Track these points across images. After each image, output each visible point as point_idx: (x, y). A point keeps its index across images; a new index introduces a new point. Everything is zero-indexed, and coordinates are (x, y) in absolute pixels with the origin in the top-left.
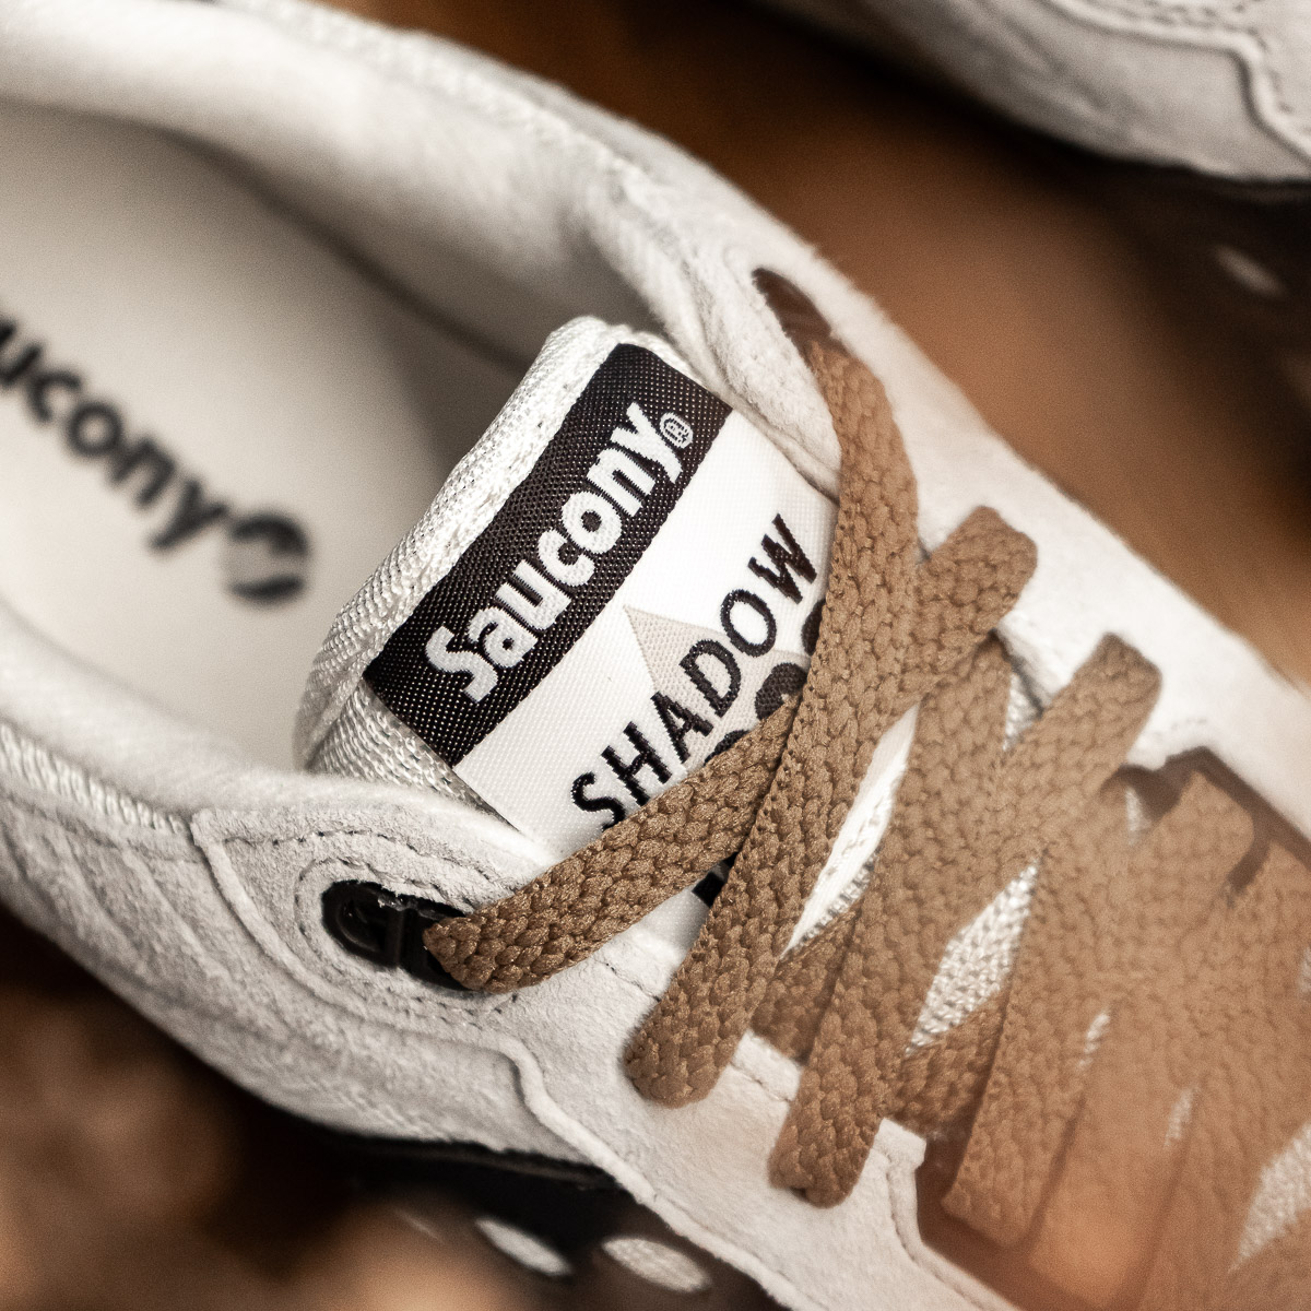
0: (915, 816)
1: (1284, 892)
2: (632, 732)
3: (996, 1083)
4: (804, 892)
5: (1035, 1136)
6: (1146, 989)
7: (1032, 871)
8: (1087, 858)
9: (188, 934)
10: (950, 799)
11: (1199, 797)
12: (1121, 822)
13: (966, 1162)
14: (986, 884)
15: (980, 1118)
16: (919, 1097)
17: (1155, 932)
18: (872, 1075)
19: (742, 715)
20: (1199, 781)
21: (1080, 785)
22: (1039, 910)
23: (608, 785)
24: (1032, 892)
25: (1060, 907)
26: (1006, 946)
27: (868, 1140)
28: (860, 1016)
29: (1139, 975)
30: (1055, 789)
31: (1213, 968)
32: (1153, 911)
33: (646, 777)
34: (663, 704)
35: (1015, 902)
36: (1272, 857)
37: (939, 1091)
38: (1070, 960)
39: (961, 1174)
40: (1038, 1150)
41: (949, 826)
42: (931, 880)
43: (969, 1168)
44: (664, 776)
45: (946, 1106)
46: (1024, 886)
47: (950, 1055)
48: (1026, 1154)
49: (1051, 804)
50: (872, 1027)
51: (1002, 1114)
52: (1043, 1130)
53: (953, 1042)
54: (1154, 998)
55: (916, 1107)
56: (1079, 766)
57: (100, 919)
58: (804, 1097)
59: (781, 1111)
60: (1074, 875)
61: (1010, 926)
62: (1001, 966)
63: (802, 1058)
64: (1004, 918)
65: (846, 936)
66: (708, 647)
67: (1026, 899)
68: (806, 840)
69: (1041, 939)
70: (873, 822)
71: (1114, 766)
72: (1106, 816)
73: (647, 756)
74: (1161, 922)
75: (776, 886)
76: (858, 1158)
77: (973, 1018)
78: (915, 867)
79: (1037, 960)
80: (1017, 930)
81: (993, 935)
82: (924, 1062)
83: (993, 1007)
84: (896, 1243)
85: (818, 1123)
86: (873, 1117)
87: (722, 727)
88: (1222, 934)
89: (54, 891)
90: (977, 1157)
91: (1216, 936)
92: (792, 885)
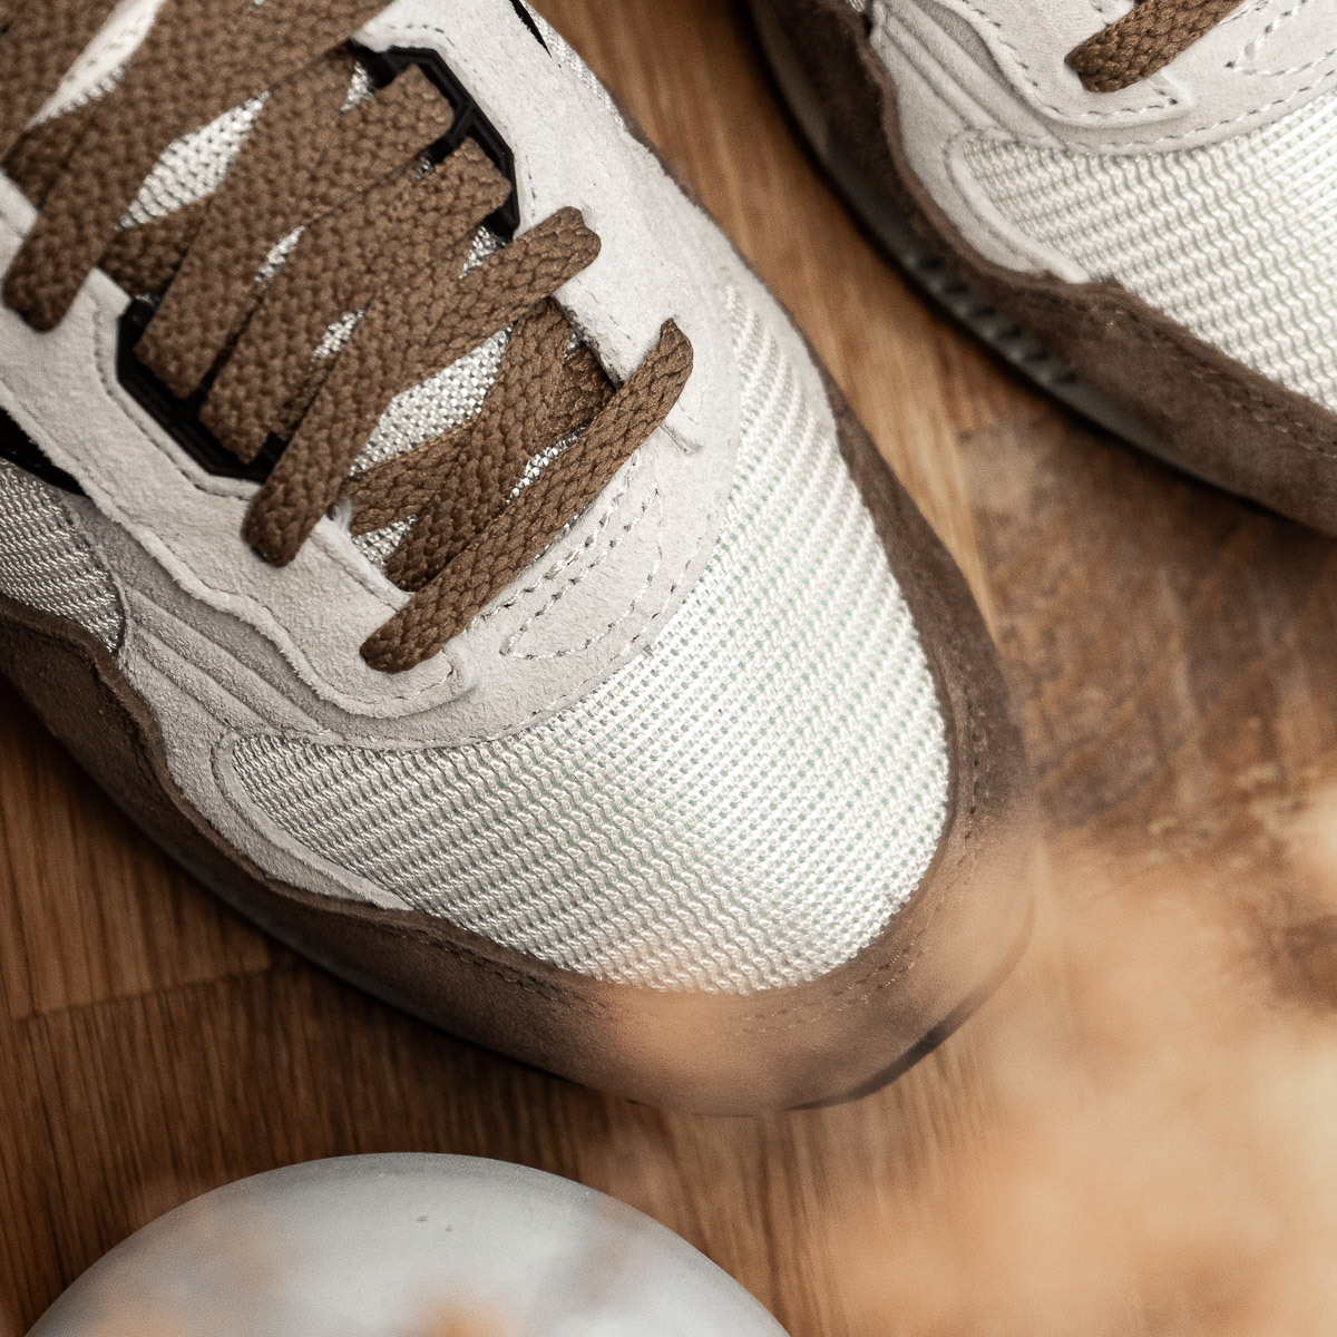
0: (166, 33)
1: (465, 177)
3: (192, 265)
4: (63, 69)
5: (214, 314)
6: (330, 222)
7: (258, 105)
8: (304, 105)
10: (197, 28)
11: (411, 81)
12: (343, 88)
13: (155, 321)
14: (213, 103)
15: (173, 289)
16: (133, 263)
17: (347, 178)
18: (91, 231)
20: (415, 71)
21: (310, 46)
22: (253, 136)
24: (253, 122)
25: (271, 139)
26: (224, 159)
27: (80, 283)
28: (88, 181)
29: (327, 209)
30: (289, 43)
31: (390, 220)
32: (348, 161)
35: (237, 126)
36: (463, 147)
37: (147, 262)
38: (270, 182)
39: (150, 330)
40: (215, 327)
41: (191, 48)
42: (166, 87)
43: (157, 327)
45: (153, 276)
46: (248, 116)
47: (161, 234)
48: (206, 328)
49: (283, 54)
50: (96, 192)
51: (191, 291)
52: (221, 311)
53: (166, 224)
54: (335, 231)
55: (129, 271)
56: (313, 31)
58: (33, 237)
59: (16, 243)
60: (289, 115)
61: (230, 144)
62: (217, 174)
63: (40, 204)
64: (226, 136)
65: (91, 116)
67: (248, 126)
68: (72, 28)
69: (250, 159)
70: (134, 32)
71: (342, 38)
72: (330, 79)
74: (354, 171)
75: (39, 58)
76: (69, 296)
77: (185, 208)
78: (156, 74)
79: (243, 174)
80: (235, 149)
81: (215, 147)
82: (139, 235)
83: (203, 204)
84: (97, 377)
85: (40, 258)
86: (85, 265)
88: (406, 197)
90: (164, 318)
91: (400, 197)
92: (52, 61)
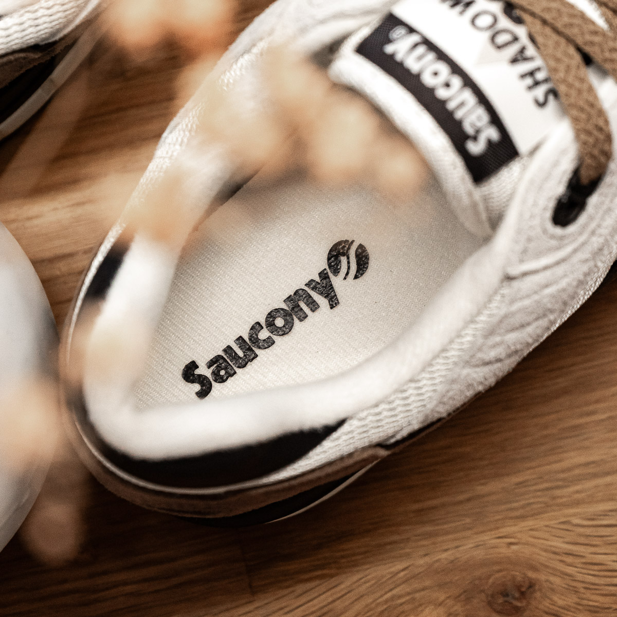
2: (523, 76)
9: (548, 291)
19: (521, 31)
23: (540, 92)
33: (540, 76)
34: (514, 61)
44: (538, 69)
57: (530, 329)
66: (493, 39)
73: (531, 74)
87: (524, 40)
89: (513, 348)
